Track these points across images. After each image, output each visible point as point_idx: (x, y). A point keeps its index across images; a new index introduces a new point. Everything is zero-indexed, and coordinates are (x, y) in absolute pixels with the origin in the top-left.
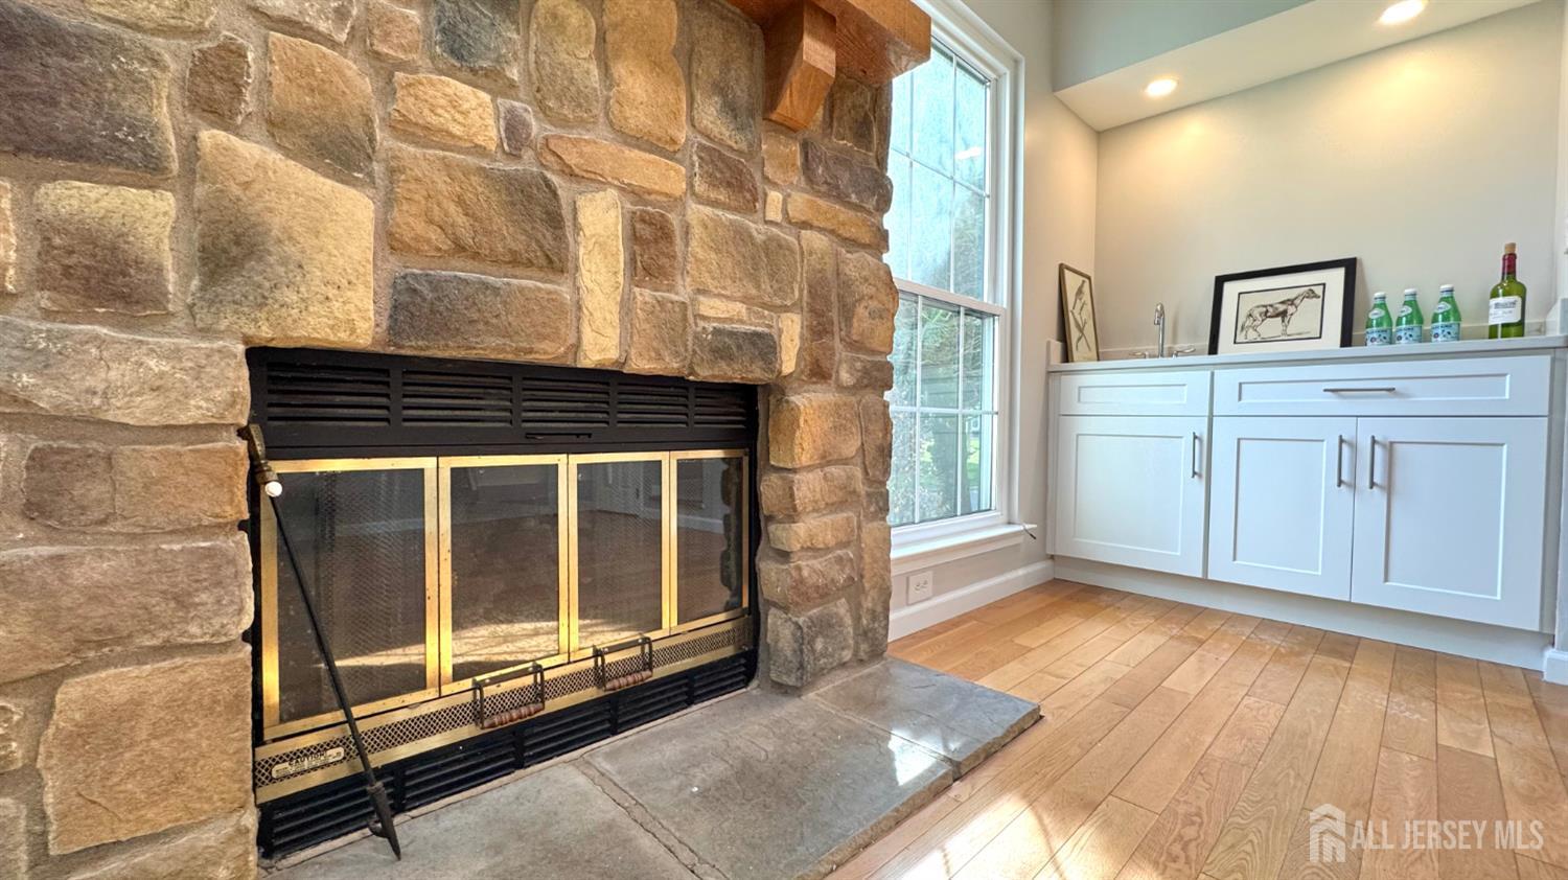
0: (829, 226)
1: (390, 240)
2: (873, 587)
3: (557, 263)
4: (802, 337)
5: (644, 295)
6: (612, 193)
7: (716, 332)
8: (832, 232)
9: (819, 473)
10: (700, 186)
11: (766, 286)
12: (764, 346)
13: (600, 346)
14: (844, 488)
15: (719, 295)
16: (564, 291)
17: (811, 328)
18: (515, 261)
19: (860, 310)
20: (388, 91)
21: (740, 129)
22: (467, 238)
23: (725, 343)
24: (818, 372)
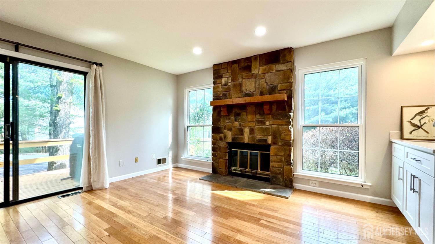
0: (277, 124)
1: (232, 135)
2: (286, 175)
3: (243, 135)
4: (272, 139)
5: (251, 136)
6: (247, 128)
7: (258, 139)
8: (278, 124)
9: (276, 157)
10: (257, 124)
11: (266, 133)
12: (266, 141)
13: (246, 141)
14: (280, 159)
15: (259, 135)
16: (243, 137)
17: (273, 138)
18: (239, 135)
19: (283, 135)
20: (232, 125)
21: (262, 116)
22: (236, 134)
23: (260, 140)
24: (274, 143)
